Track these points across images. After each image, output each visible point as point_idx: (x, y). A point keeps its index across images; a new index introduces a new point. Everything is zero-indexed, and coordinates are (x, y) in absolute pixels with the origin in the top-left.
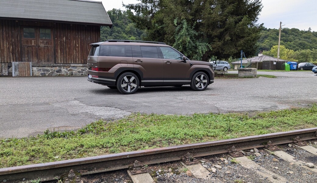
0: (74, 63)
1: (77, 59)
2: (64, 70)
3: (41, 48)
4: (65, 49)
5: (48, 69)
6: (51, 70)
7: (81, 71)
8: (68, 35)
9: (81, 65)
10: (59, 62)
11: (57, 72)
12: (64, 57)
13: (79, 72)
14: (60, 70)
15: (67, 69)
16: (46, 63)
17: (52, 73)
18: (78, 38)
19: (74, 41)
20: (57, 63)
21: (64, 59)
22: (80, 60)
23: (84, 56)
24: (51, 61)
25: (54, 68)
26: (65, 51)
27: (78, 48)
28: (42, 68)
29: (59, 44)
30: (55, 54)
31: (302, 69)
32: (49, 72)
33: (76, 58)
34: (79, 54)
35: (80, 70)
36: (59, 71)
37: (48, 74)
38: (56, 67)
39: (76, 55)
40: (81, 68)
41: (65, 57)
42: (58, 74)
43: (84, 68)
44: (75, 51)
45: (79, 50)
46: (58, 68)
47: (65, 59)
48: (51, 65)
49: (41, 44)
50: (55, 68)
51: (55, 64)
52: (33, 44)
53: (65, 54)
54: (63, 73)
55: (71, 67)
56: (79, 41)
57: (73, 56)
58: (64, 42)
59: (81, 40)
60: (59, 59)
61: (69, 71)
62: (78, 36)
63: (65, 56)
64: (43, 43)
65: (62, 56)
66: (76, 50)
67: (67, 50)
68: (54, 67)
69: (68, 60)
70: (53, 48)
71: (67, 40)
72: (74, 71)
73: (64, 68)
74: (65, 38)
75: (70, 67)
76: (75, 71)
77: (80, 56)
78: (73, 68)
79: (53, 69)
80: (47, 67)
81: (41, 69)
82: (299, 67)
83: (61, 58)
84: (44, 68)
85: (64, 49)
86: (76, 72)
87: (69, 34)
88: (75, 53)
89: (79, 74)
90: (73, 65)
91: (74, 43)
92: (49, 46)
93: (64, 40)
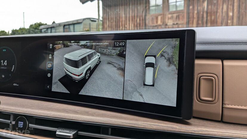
29: (195, 16)
49: (169, 21)
56: (236, 4)
58: (204, 11)
91: (224, 11)
92: (179, 22)
93: (204, 7)
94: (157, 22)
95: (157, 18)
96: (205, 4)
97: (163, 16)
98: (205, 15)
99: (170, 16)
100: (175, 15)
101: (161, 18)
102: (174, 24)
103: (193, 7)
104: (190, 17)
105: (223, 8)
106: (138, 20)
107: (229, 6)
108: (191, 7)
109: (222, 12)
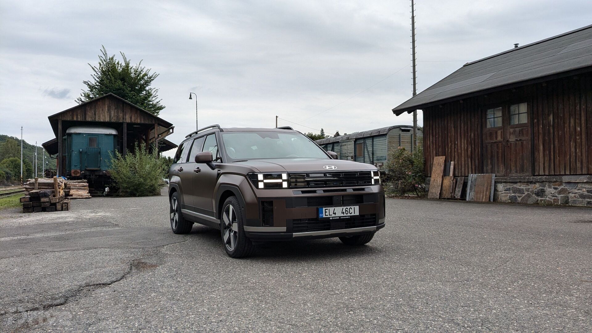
0: (570, 175)
1: (579, 165)
2: (550, 190)
3: (510, 144)
4: (552, 141)
5: (522, 187)
6: (526, 190)
7: (586, 193)
8: (558, 108)
9: (584, 179)
10: (541, 173)
11: (538, 194)
13: (582, 196)
14: (543, 191)
15: (557, 188)
16: (518, 176)
17: (529, 196)
18: (580, 111)
19: (572, 121)
20: (537, 175)
21: (550, 166)
22: (585, 165)
24: (527, 171)
25: (531, 187)
26: (552, 146)
27: (581, 135)
28: (511, 186)
29: (541, 131)
30: (533, 153)
32: (524, 195)
33: (576, 160)
34: (584, 151)
35: (584, 191)
36: (541, 193)
37: (521, 198)
38: (535, 183)
39: (576, 153)
40: (587, 186)
41: (552, 161)
42: (539, 198)
44: (574, 144)
45: (584, 140)
46: (537, 186)
47: (552, 165)
48: (527, 179)
49: (512, 136)
50: (533, 185)
51: (533, 177)
52: (499, 138)
53: (552, 154)
54: (547, 199)
55: (563, 184)
56: (583, 119)
57: (568, 157)
58: (549, 126)
59: (586, 114)
60: (541, 165)
61: (560, 193)
62: (580, 108)
63: (552, 157)
65: (546, 159)
66: (575, 140)
67: (556, 142)
68: (531, 182)
69: (559, 165)
70: (530, 143)
72: (571, 194)
73: (550, 187)
74: (552, 116)
75: (561, 184)
76: (574, 193)
77: (584, 155)
78: (567, 187)
79: (529, 189)
80: (519, 184)
81: (510, 189)
83: (544, 164)
84: (515, 185)
85: (550, 142)
86: (575, 196)
87: (561, 106)
88: (573, 149)
89: (581, 202)
90: (566, 179)
91: (571, 126)
92: (523, 138)
93: (550, 121)
94: (496, 138)
95: (496, 133)
96: (551, 118)
97: (504, 131)
98: (552, 131)
99: (512, 130)
100: (517, 129)
101: (502, 132)
102: (517, 140)
103: (538, 121)
104: (535, 132)
105: (570, 122)
106: (472, 135)
107: (577, 121)
108: (536, 121)
109: (570, 126)
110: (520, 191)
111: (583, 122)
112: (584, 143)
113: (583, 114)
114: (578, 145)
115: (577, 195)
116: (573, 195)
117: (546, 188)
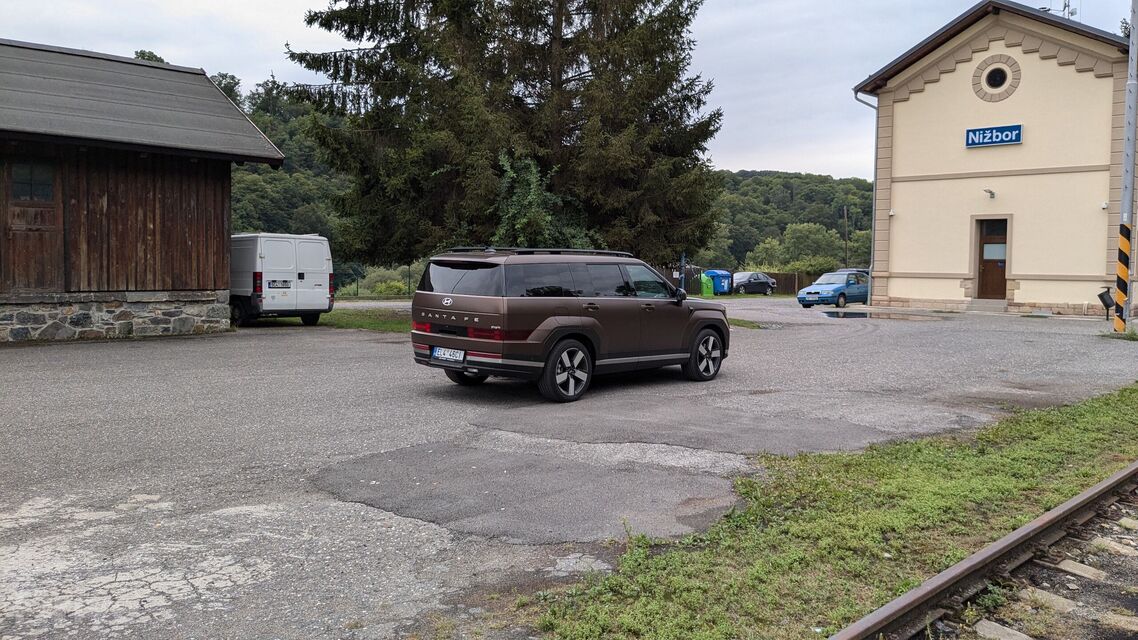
0: (136, 291)
1: (150, 276)
2: (99, 317)
3: (14, 234)
4: (105, 239)
5: (40, 312)
6: (52, 317)
7: (161, 316)
8: (117, 188)
9: (164, 296)
10: (84, 286)
12: (102, 267)
13: (155, 321)
14: (87, 317)
15: (114, 312)
16: (33, 293)
17: (56, 327)
18: (155, 200)
19: (141, 212)
20: (75, 292)
21: (100, 277)
22: (158, 277)
23: (173, 265)
24: (52, 284)
25: (60, 311)
26: (105, 246)
27: (154, 235)
28: (16, 310)
29: (83, 219)
30: (66, 258)
31: (742, 291)
32: (45, 326)
33: (146, 270)
34: (158, 258)
35: (159, 314)
36: (82, 320)
38: (70, 304)
39: (146, 260)
40: (163, 307)
41: (105, 270)
42: (79, 330)
43: (172, 308)
44: (144, 247)
45: (158, 242)
46: (76, 310)
47: (105, 275)
48: (53, 298)
49: (16, 221)
50: (67, 308)
51: (67, 295)
53: (105, 257)
54: (95, 328)
55: (125, 305)
56: (157, 211)
57: (133, 265)
58: (101, 214)
59: (163, 207)
60: (84, 274)
61: (118, 318)
62: (154, 194)
63: (105, 263)
64: (22, 215)
65: (93, 265)
66: (145, 242)
67: (113, 241)
68: (62, 304)
69: (117, 277)
70: (60, 237)
71: (113, 208)
72: (136, 319)
73: (100, 310)
74: (105, 199)
75: (121, 305)
76: (141, 318)
77: (158, 264)
78: (132, 310)
79: (57, 314)
80: (36, 307)
81: (12, 316)
82: (735, 285)
83: (89, 273)
84: (25, 310)
85: (102, 239)
86: (144, 322)
87: (122, 187)
88: (141, 254)
89: (155, 329)
90: (132, 297)
91: (139, 219)
92: (44, 228)
93: (102, 207)
96: (104, 202)
98: (105, 222)
99: (17, 210)
102: (30, 230)
104: (71, 219)
105: (137, 214)
107: (148, 213)
108: (73, 201)
109: (136, 220)
110: (37, 320)
111: (158, 217)
112: (158, 247)
113: (157, 206)
114: (149, 248)
115: (146, 320)
116: (141, 320)
117: (91, 312)
